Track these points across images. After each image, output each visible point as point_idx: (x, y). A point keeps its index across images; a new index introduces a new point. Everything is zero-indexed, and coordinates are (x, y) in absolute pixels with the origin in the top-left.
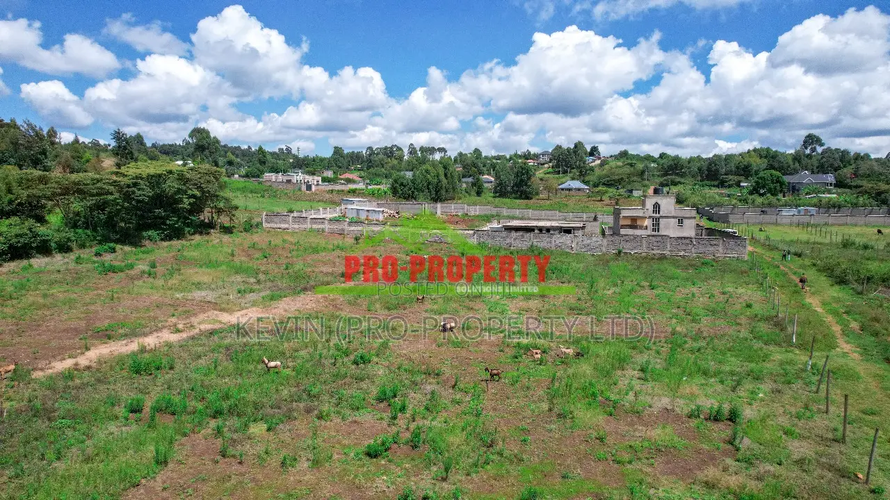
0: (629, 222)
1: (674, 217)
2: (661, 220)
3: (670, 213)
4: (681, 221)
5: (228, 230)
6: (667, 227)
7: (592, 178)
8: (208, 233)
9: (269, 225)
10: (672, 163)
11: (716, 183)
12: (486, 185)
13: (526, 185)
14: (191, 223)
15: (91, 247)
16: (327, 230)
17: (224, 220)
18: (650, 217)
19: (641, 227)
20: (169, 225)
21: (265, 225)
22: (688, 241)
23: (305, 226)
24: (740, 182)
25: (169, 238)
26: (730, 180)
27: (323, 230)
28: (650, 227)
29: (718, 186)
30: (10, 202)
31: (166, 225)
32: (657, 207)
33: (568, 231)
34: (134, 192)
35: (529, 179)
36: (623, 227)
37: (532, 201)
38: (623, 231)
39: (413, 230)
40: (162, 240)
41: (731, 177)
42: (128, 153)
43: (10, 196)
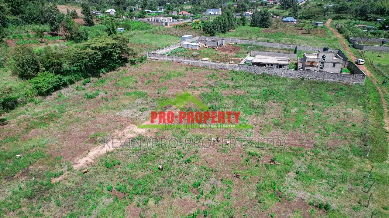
0: (309, 64)
1: (331, 63)
2: (325, 63)
3: (330, 60)
4: (334, 64)
5: (133, 63)
6: (327, 67)
7: (299, 13)
8: (125, 66)
9: (150, 58)
10: (342, 6)
11: (363, 18)
12: (247, 17)
13: (266, 21)
14: (118, 62)
15: (81, 80)
16: (174, 61)
17: (131, 58)
18: (320, 62)
19: (315, 66)
20: (110, 66)
21: (148, 57)
22: (336, 75)
23: (165, 59)
24: (377, 18)
25: (110, 71)
26: (372, 17)
27: (173, 61)
28: (319, 66)
29: (364, 20)
30: (49, 62)
31: (108, 65)
32: (324, 58)
33: (280, 66)
34: (95, 57)
36: (306, 66)
37: (268, 29)
38: (306, 68)
39: (212, 63)
40: (107, 72)
41: (372, 15)
42: (88, 14)
43: (49, 60)
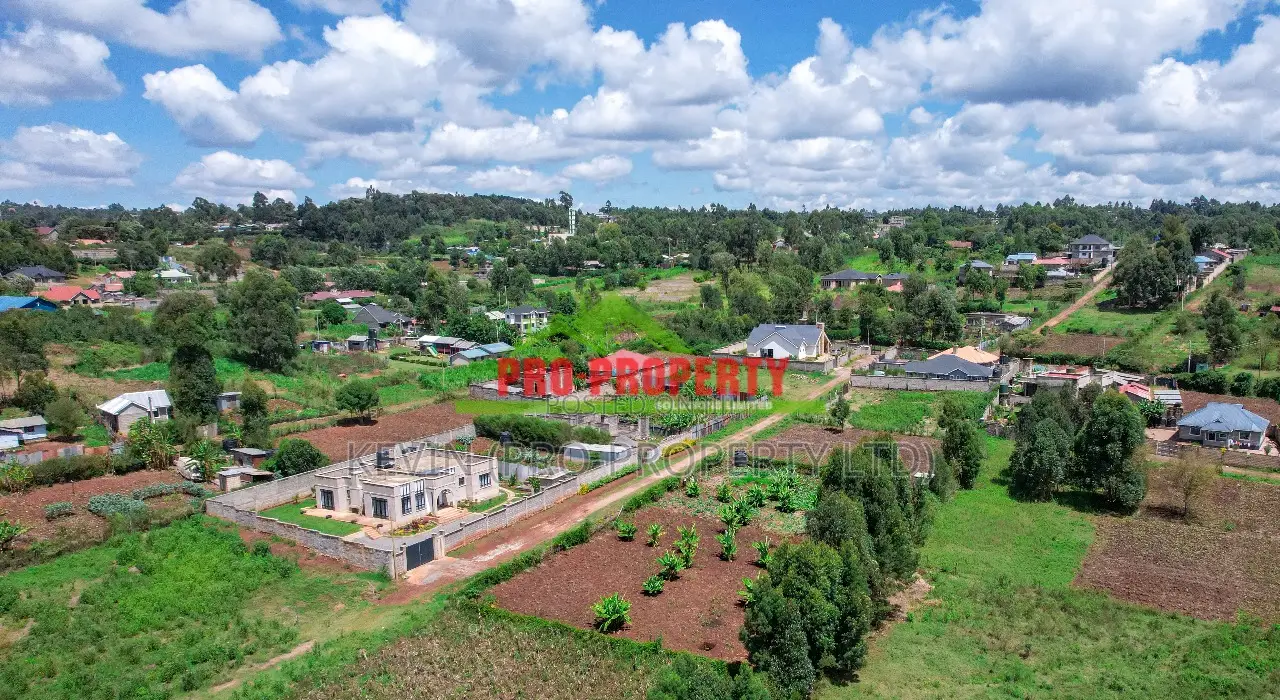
13: (1118, 471)
35: (1127, 452)
